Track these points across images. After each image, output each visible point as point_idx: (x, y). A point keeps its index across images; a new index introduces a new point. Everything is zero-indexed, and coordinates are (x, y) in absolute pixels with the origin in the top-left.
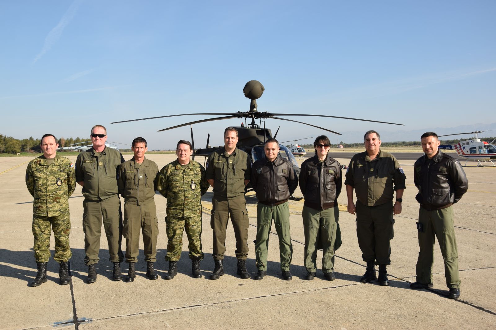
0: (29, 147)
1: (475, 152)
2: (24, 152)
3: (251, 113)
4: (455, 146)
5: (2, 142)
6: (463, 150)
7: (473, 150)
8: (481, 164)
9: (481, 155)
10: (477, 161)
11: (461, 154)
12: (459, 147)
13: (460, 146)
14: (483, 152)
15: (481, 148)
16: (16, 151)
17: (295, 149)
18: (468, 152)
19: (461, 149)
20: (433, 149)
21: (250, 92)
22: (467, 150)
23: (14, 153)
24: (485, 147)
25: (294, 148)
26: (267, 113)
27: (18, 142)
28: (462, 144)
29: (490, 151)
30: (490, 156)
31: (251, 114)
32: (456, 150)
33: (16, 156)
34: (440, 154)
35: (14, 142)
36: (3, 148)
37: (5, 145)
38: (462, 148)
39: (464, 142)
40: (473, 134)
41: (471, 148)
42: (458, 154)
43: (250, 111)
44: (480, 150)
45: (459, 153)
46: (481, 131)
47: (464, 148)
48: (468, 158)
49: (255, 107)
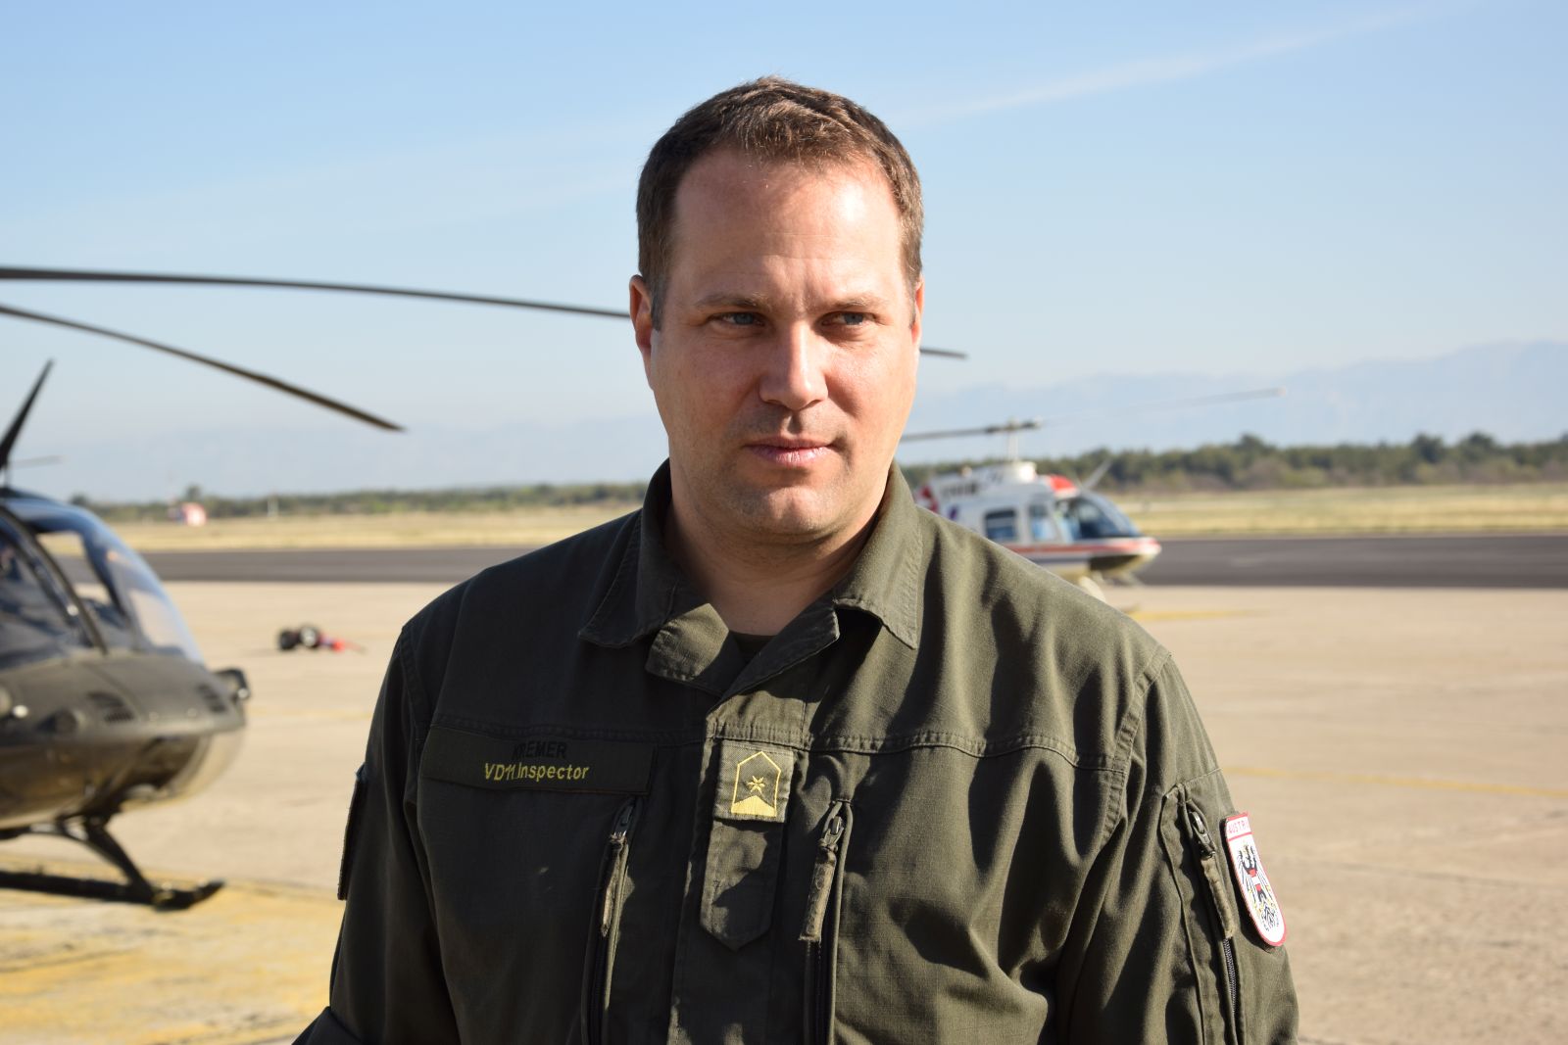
1: (1010, 533)
7: (1000, 521)
13: (932, 501)
14: (1052, 536)
15: (1038, 512)
24: (1058, 504)
28: (941, 490)
29: (1088, 530)
30: (1087, 554)
38: (946, 511)
39: (952, 481)
40: (994, 436)
41: (991, 516)
44: (1035, 522)
46: (1037, 422)
47: (955, 513)
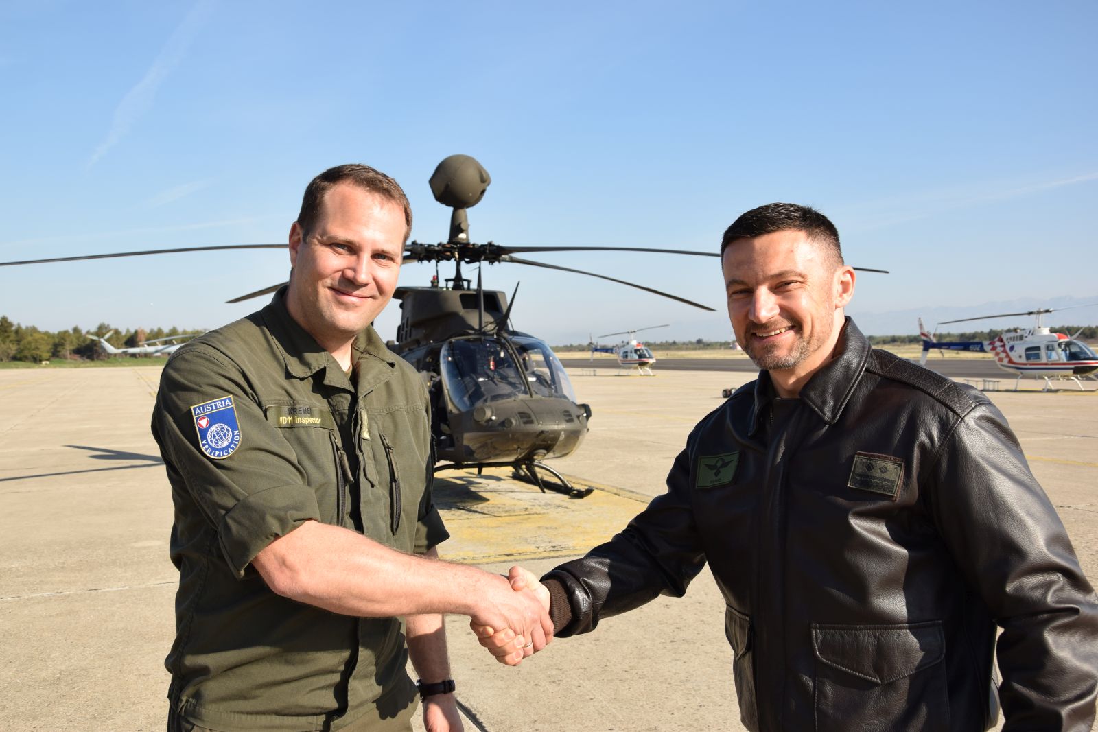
0: (68, 348)
1: (1038, 357)
2: (57, 360)
3: (452, 247)
4: (990, 344)
5: (11, 338)
6: (1010, 353)
7: (1033, 352)
8: (1051, 384)
9: (1053, 364)
10: (1041, 378)
11: (1006, 361)
12: (1001, 346)
13: (1002, 344)
14: (1057, 358)
15: (1050, 348)
16: (40, 356)
17: (631, 352)
18: (1020, 357)
19: (1004, 351)
20: (807, 330)
21: (447, 186)
22: (1018, 354)
23: (37, 360)
24: (1060, 345)
25: (628, 348)
26: (494, 246)
27: (46, 338)
28: (1007, 339)
29: (1073, 356)
30: (1073, 366)
31: (451, 250)
32: (994, 352)
33: (40, 367)
34: (855, 362)
35: (37, 336)
36: (13, 349)
37: (18, 344)
38: (1008, 348)
39: (1012, 334)
40: (1032, 316)
41: (1028, 349)
42: (998, 363)
43: (451, 241)
44: (1049, 352)
45: (1001, 360)
46: (1051, 310)
47: (1012, 348)
48: (1023, 371)
49: (462, 231)
